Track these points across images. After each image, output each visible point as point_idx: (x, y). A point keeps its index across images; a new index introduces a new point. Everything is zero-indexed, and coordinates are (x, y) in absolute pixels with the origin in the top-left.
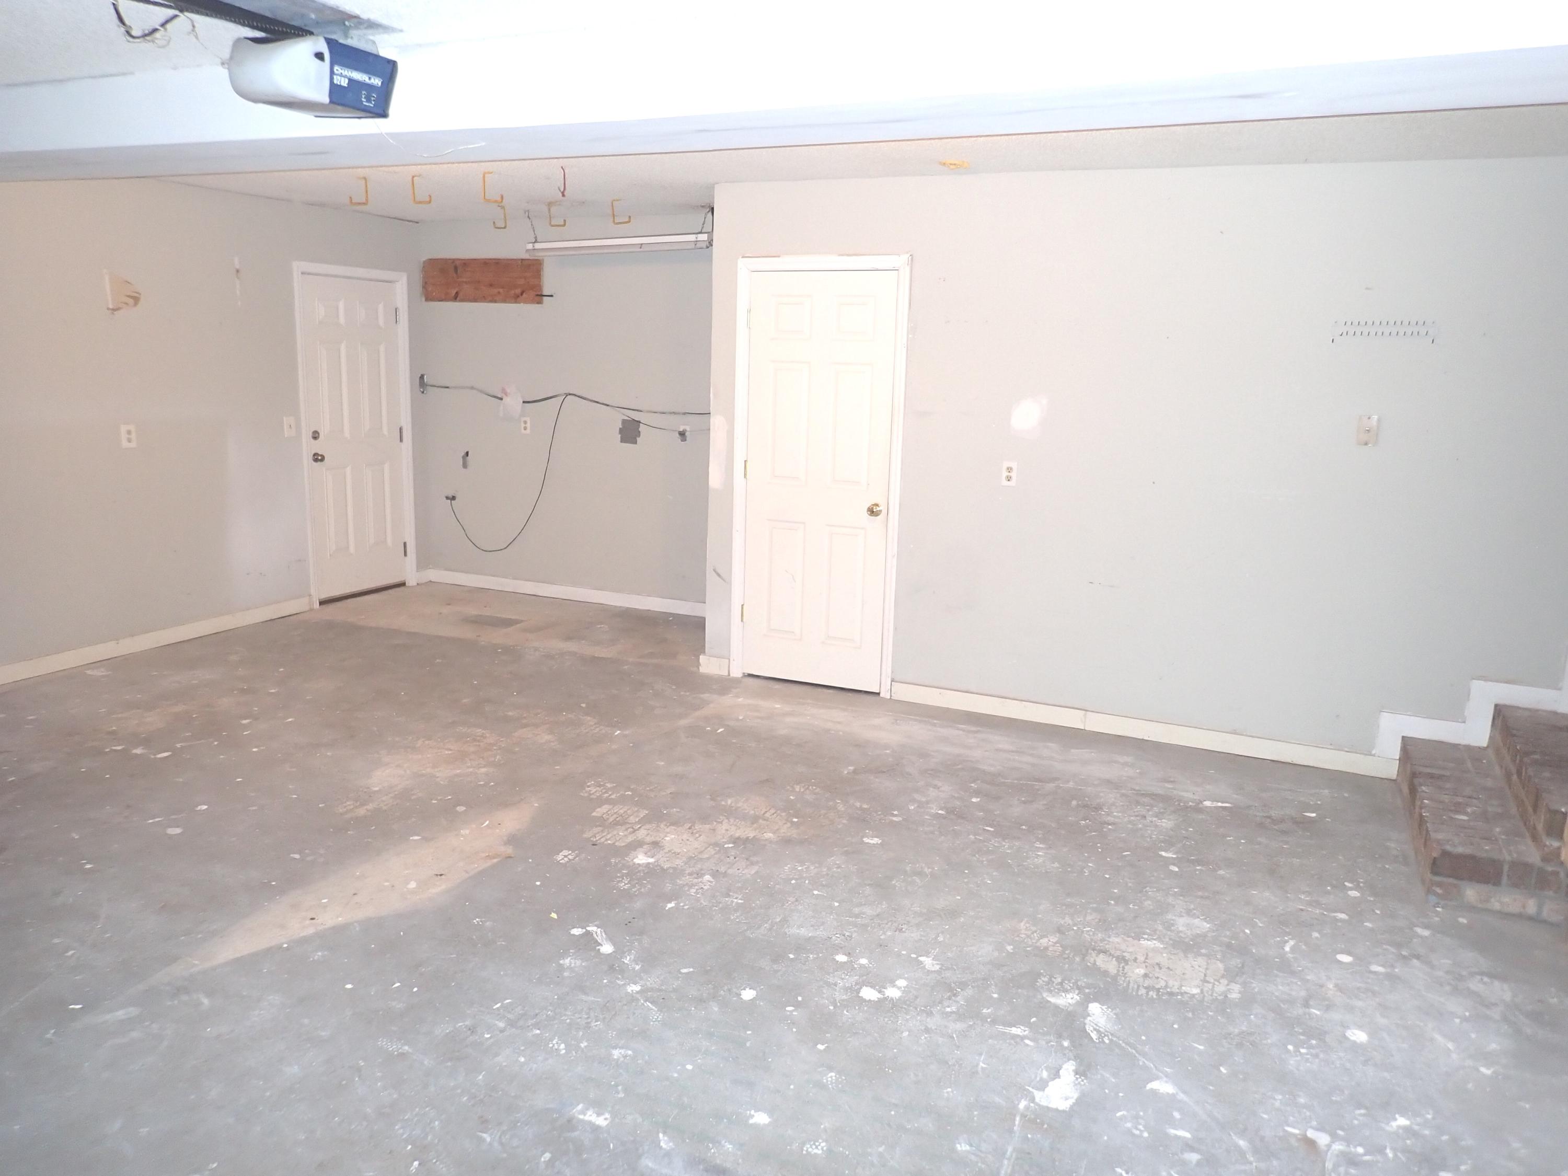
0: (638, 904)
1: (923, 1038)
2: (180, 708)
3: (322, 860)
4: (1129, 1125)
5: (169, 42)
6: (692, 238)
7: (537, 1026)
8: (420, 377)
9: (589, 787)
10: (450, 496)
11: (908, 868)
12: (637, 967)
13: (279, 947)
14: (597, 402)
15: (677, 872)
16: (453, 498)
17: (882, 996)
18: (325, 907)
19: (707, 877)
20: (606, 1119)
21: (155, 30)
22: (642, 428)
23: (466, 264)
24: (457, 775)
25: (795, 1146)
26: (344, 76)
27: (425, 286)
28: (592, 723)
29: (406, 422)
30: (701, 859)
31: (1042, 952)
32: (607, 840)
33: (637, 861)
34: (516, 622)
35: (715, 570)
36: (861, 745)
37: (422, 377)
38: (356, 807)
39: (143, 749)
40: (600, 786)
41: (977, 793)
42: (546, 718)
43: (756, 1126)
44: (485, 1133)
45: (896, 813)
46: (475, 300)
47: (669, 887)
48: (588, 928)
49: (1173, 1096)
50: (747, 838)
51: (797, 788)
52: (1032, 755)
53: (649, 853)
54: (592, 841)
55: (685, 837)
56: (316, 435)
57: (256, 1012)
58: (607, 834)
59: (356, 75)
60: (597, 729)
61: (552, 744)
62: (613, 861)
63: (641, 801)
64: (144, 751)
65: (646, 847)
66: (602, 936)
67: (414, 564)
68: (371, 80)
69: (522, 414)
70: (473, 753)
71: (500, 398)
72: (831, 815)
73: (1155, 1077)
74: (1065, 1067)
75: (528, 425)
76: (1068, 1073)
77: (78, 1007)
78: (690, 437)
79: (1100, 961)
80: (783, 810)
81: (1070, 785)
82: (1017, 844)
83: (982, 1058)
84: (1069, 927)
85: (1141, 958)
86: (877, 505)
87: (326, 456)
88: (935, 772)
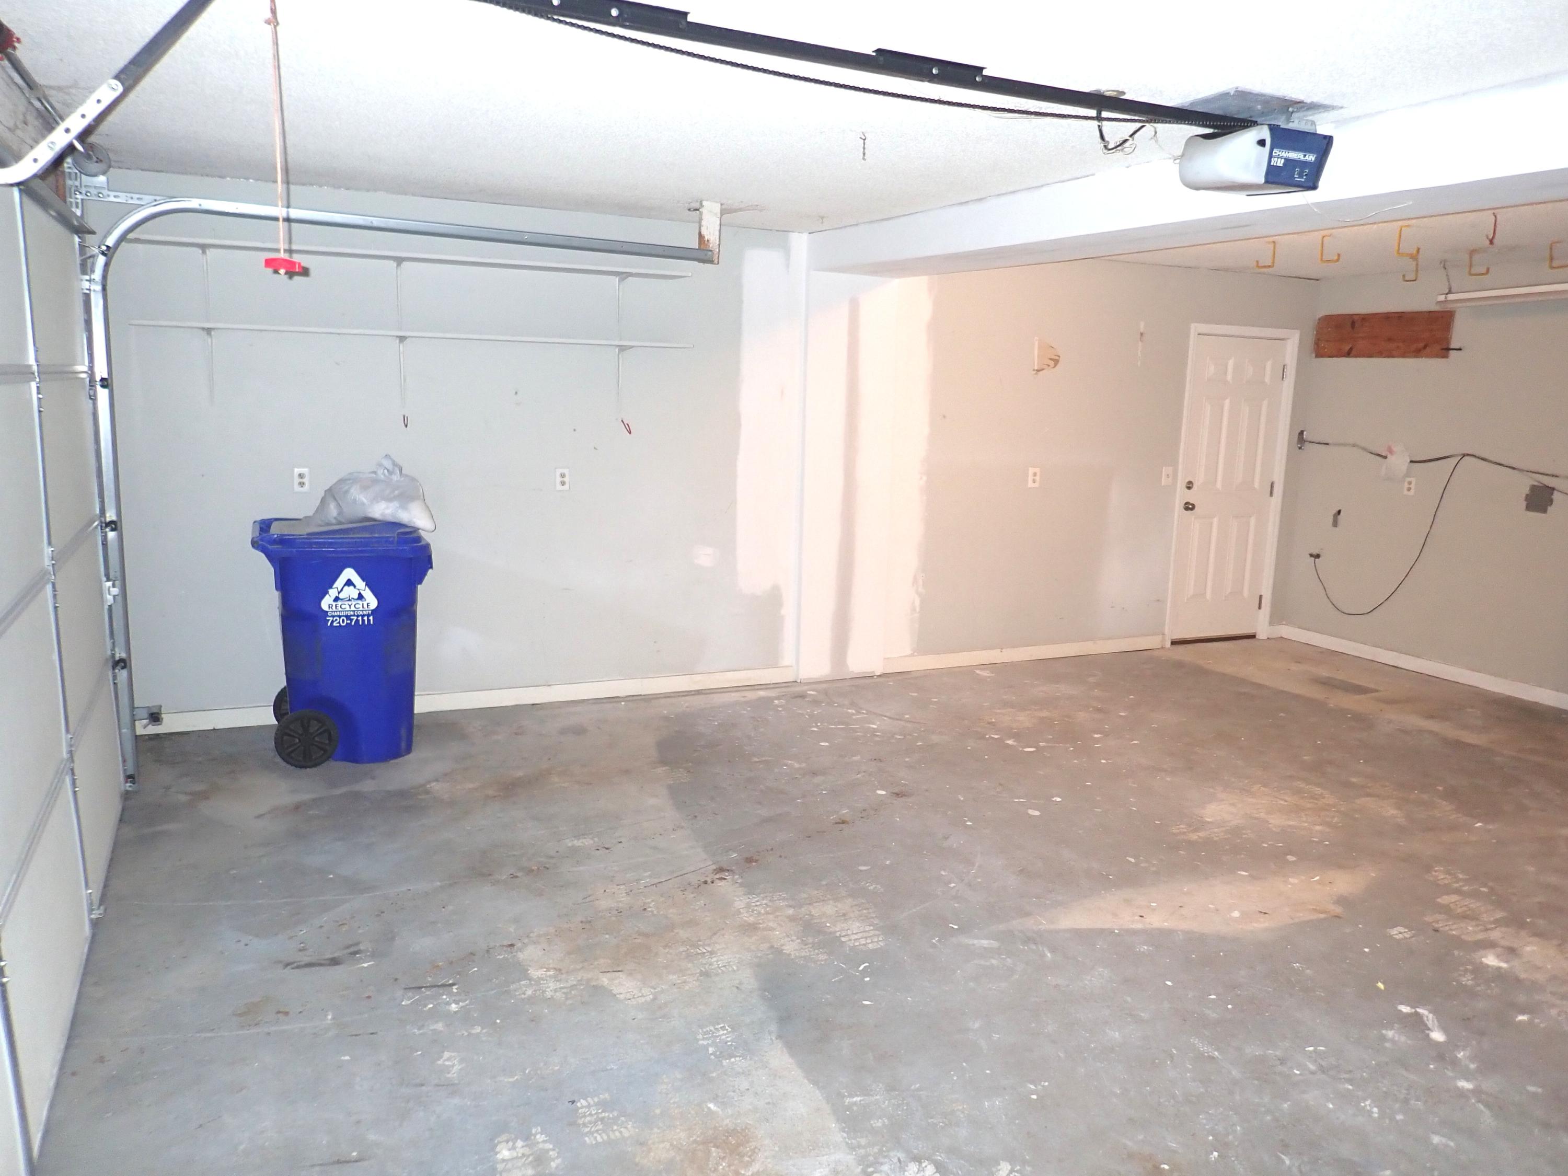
0: (1481, 1005)
2: (1045, 714)
3: (1154, 869)
5: (1136, 148)
7: (1350, 1081)
8: (1299, 434)
9: (1436, 871)
10: (1315, 553)
12: (1473, 1065)
13: (1111, 932)
14: (1501, 465)
15: (1535, 987)
16: (1318, 556)
18: (1154, 909)
21: (1126, 141)
22: (1556, 496)
23: (1366, 318)
24: (1290, 826)
26: (1282, 156)
27: (1317, 343)
28: (1448, 808)
29: (1278, 475)
32: (1451, 930)
33: (1485, 961)
34: (1371, 690)
37: (1302, 433)
38: (1189, 831)
39: (1014, 741)
40: (1450, 874)
42: (1395, 793)
44: (1285, 1155)
46: (1370, 356)
47: (1522, 998)
48: (1418, 1010)
53: (1502, 957)
54: (1433, 926)
55: (1551, 953)
56: (1190, 485)
57: (1089, 978)
58: (1452, 924)
59: (1293, 155)
60: (1454, 816)
61: (1399, 820)
62: (1456, 953)
63: (1501, 903)
64: (1015, 744)
65: (1499, 950)
66: (1433, 1021)
67: (1267, 618)
68: (1307, 157)
69: (1408, 475)
70: (1309, 809)
71: (1384, 457)
75: (1413, 486)
77: (956, 927)
87: (1196, 505)
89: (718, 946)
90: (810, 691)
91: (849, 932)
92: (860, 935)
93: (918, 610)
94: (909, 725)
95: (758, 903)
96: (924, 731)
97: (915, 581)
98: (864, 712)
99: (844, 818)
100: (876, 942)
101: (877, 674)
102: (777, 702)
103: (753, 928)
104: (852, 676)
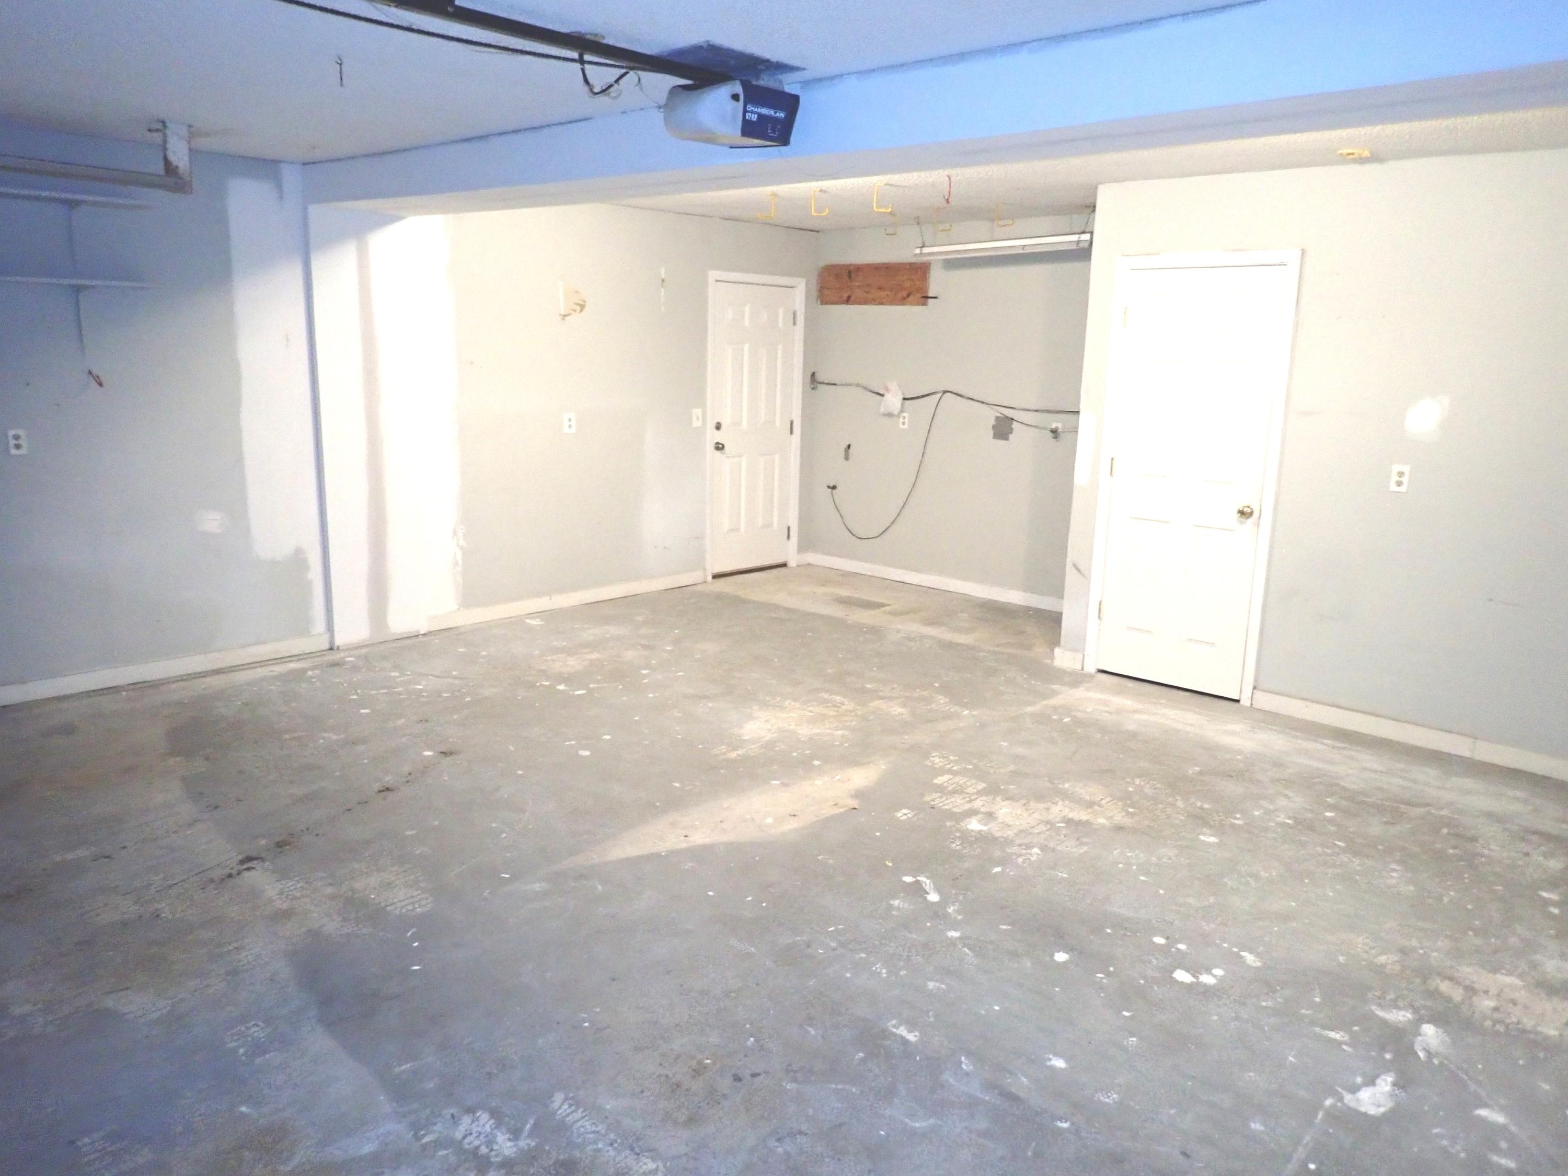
0: (967, 864)
1: (1232, 1024)
2: (594, 656)
3: (698, 790)
4: (1445, 1142)
5: (619, 95)
6: (1074, 238)
7: (864, 950)
8: (811, 375)
9: (933, 757)
10: (831, 485)
11: (1243, 869)
12: (960, 917)
13: (659, 854)
14: (973, 400)
15: (1008, 842)
16: (834, 488)
17: (1195, 980)
18: (697, 827)
19: (1036, 850)
20: (915, 1036)
21: (611, 86)
22: (1015, 425)
23: (859, 269)
24: (818, 734)
25: (1087, 1092)
26: (754, 112)
27: (821, 290)
28: (942, 701)
29: (797, 415)
30: (1031, 833)
31: (1379, 970)
32: (944, 805)
33: (970, 827)
34: (883, 605)
35: (1075, 565)
36: (1211, 748)
37: (813, 374)
38: (728, 751)
39: (565, 686)
40: (944, 757)
41: (1332, 807)
42: (901, 693)
43: (1052, 1068)
44: (810, 1027)
45: (1238, 816)
46: (865, 303)
47: (997, 853)
48: (918, 878)
49: (1504, 1127)
50: (1080, 821)
51: (1137, 781)
52: (1404, 778)
53: (983, 822)
54: (930, 804)
55: (1019, 812)
56: (718, 427)
58: (945, 800)
59: (765, 111)
60: (947, 708)
61: (904, 716)
62: (948, 824)
63: (980, 775)
64: (565, 688)
65: (981, 815)
66: (930, 886)
67: (796, 548)
68: (777, 114)
69: (902, 411)
70: (833, 716)
71: (882, 395)
72: (1169, 810)
73: (1485, 1106)
74: (1383, 1077)
75: (906, 420)
76: (1385, 1083)
77: (507, 876)
78: (1062, 435)
79: (1444, 987)
80: (1120, 799)
81: (1444, 812)
82: (1370, 862)
83: (1293, 1053)
84: (1414, 950)
85: (1493, 991)
86: (1249, 507)
87: (725, 445)
88: (1288, 783)
89: (246, 941)
90: (348, 657)
91: (395, 900)
92: (406, 902)
93: (460, 562)
94: (457, 682)
95: (292, 888)
96: (472, 686)
97: (455, 533)
98: (409, 673)
99: (387, 786)
100: (424, 905)
101: (422, 632)
102: (310, 673)
103: (287, 915)
104: (394, 638)
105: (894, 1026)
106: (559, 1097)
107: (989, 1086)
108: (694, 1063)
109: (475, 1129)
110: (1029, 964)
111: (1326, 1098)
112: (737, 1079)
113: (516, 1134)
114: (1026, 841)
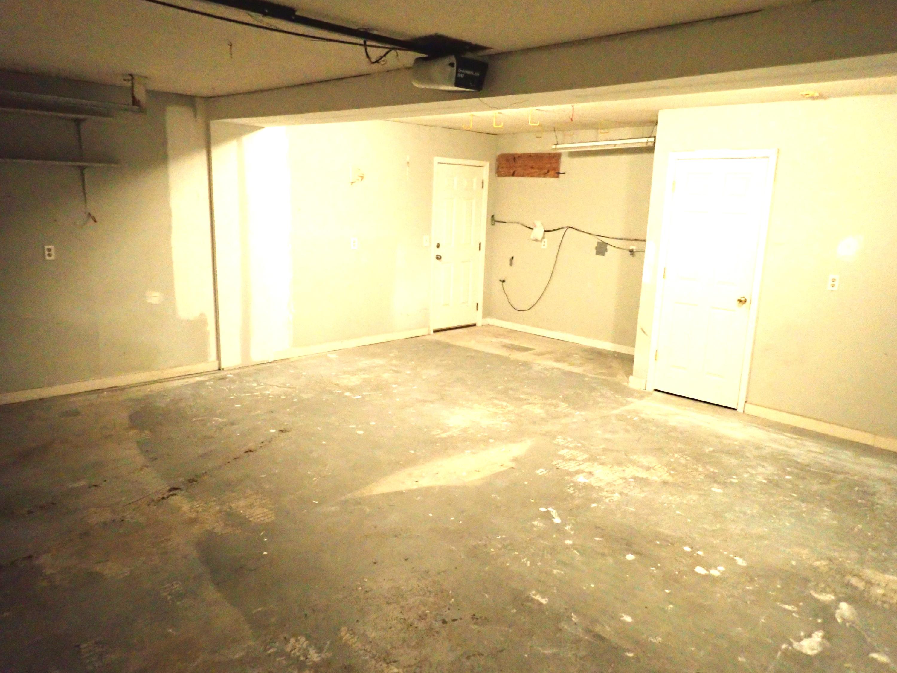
0: (577, 502)
1: (729, 599)
2: (366, 376)
3: (424, 455)
5: (386, 62)
6: (645, 140)
7: (517, 550)
9: (558, 438)
10: (502, 279)
11: (737, 509)
12: (572, 532)
13: (401, 492)
14: (584, 232)
15: (600, 489)
16: (504, 281)
17: (708, 573)
18: (423, 477)
19: (617, 495)
20: (546, 601)
21: (381, 58)
22: (608, 247)
23: (520, 156)
24: (492, 424)
25: (644, 636)
26: (462, 72)
27: (498, 169)
28: (563, 406)
29: (483, 239)
30: (614, 485)
31: (815, 570)
32: (564, 467)
33: (579, 480)
34: (531, 349)
35: (642, 330)
36: (719, 437)
37: (493, 216)
38: (441, 433)
40: (564, 439)
41: (790, 474)
42: (540, 401)
43: (624, 622)
45: (734, 477)
46: (523, 176)
47: (594, 496)
48: (549, 509)
49: (887, 664)
50: (642, 478)
51: (676, 455)
52: (833, 457)
53: (586, 477)
54: (556, 466)
55: (607, 472)
56: (438, 246)
58: (565, 464)
59: (468, 72)
60: (567, 410)
61: (542, 415)
62: (566, 478)
63: (585, 450)
64: (350, 394)
65: (585, 474)
66: (555, 513)
67: (481, 315)
68: (475, 74)
69: (543, 238)
70: (501, 414)
71: (532, 229)
72: (695, 473)
73: (876, 651)
74: (816, 633)
75: (546, 244)
76: (818, 636)
77: (317, 502)
78: (636, 253)
79: (854, 581)
80: (666, 466)
81: (856, 478)
82: (811, 506)
83: (764, 617)
84: (836, 559)
85: (883, 585)
86: (744, 297)
87: (442, 256)
88: (764, 458)
89: (172, 535)
90: (228, 375)
91: (254, 515)
92: (260, 516)
93: (292, 322)
94: (290, 390)
95: (197, 506)
96: (298, 392)
97: (289, 306)
98: (262, 384)
99: (250, 449)
100: (271, 518)
101: (270, 361)
102: (207, 383)
103: (195, 521)
104: (253, 364)
105: (533, 595)
106: (344, 629)
107: (588, 631)
108: (420, 613)
109: (298, 646)
110: (611, 561)
111: (782, 644)
112: (444, 622)
113: (320, 650)
114: (611, 489)
